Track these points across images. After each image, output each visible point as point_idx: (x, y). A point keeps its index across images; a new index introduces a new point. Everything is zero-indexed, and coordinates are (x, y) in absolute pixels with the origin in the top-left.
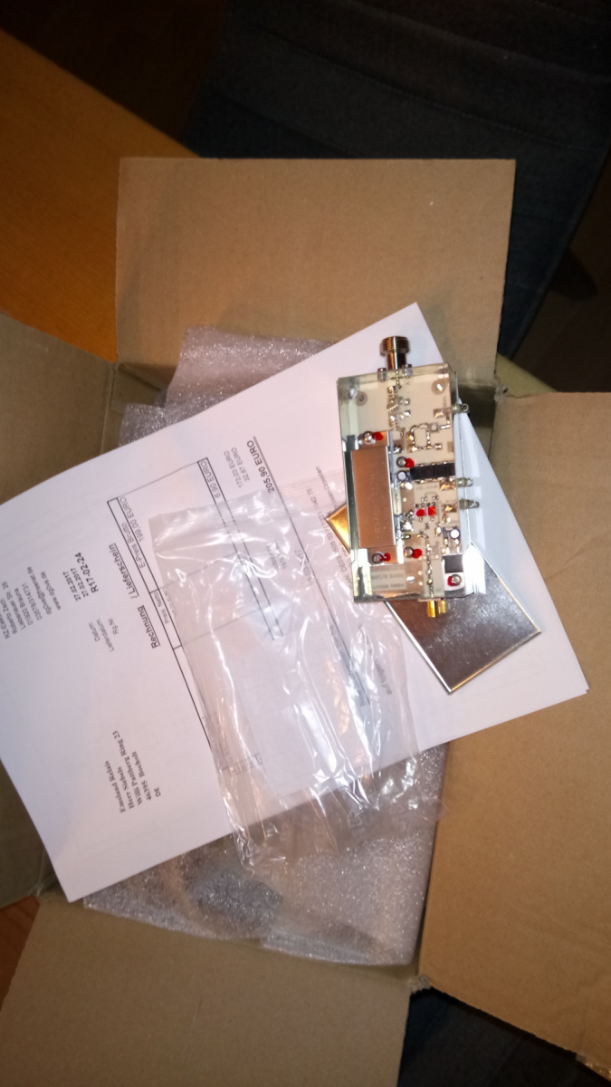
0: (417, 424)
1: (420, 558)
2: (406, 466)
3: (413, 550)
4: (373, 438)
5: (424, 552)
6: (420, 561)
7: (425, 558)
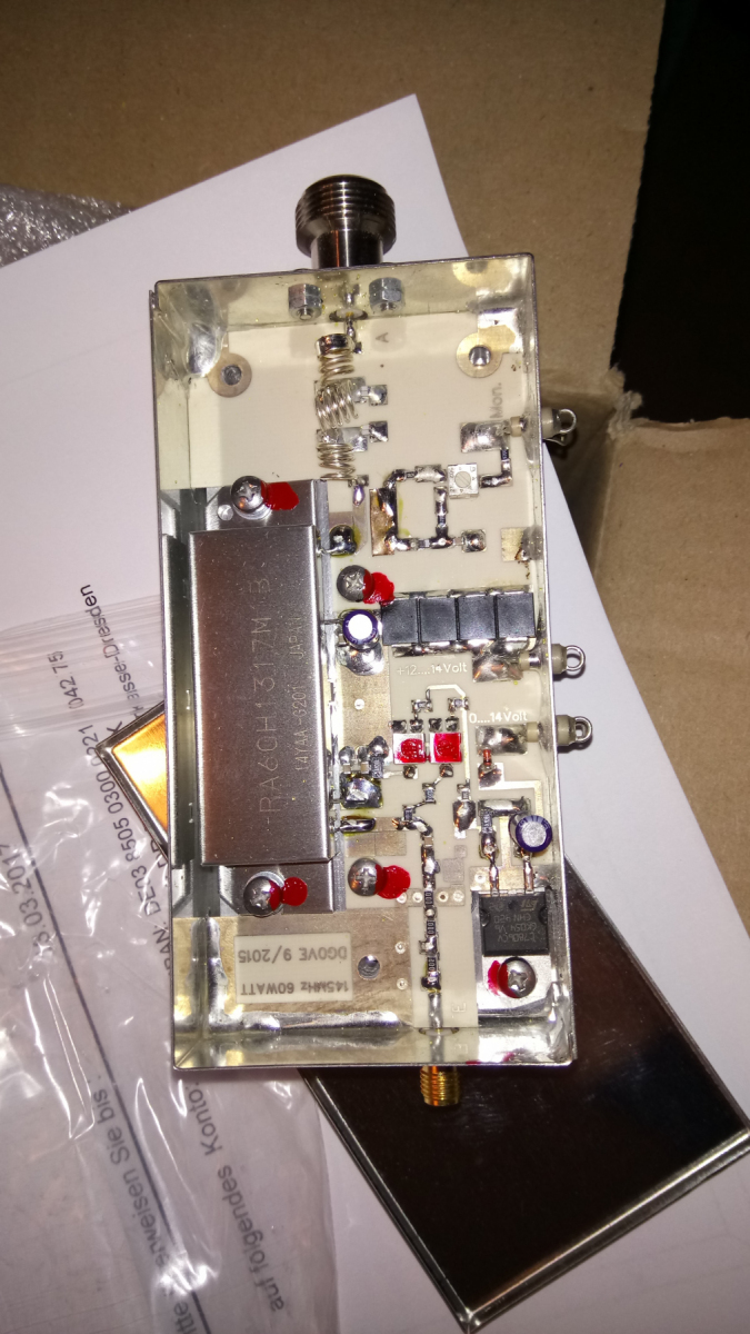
0: (409, 467)
1: (402, 899)
2: (365, 597)
3: (378, 867)
4: (266, 501)
5: (416, 879)
6: (399, 907)
7: (419, 897)
